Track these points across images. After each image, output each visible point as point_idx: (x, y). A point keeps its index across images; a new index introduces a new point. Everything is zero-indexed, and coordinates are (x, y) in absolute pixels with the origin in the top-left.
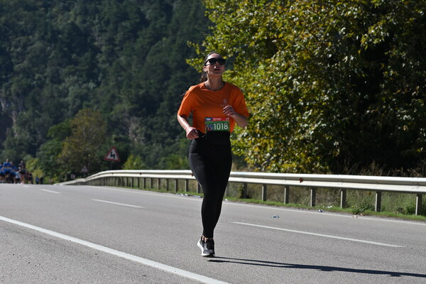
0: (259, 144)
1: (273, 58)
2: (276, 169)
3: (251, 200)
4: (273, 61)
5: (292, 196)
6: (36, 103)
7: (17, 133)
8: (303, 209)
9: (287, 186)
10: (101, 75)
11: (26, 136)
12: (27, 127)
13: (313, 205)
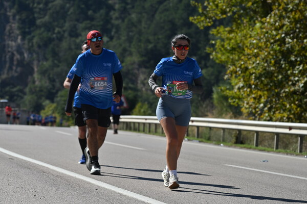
0: (253, 96)
1: (268, 17)
2: (269, 118)
3: (245, 145)
4: (268, 20)
5: (282, 143)
6: (55, 54)
7: (38, 80)
8: (291, 154)
9: (278, 134)
10: (114, 30)
11: (46, 83)
12: (46, 75)
13: (301, 151)
